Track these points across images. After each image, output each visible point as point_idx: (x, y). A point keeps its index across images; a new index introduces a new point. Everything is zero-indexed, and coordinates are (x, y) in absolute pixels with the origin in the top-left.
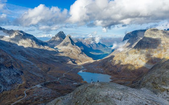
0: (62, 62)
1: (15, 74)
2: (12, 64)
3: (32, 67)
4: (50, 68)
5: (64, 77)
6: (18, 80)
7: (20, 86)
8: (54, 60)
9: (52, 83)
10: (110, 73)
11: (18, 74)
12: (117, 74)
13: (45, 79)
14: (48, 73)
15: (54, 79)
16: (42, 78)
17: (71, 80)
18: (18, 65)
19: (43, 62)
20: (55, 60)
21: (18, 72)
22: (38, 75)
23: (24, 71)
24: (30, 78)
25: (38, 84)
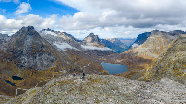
0: (89, 54)
1: (51, 59)
2: (51, 52)
3: (65, 56)
4: (78, 59)
5: (88, 67)
6: (51, 64)
7: (51, 69)
8: (83, 53)
9: (77, 70)
10: (127, 64)
11: (53, 60)
12: (133, 64)
13: (71, 67)
14: (76, 62)
15: (79, 67)
16: (69, 65)
17: (94, 69)
18: (55, 54)
19: (74, 54)
20: (85, 53)
21: (53, 59)
22: (67, 63)
23: (58, 58)
24: (61, 64)
25: (65, 70)
